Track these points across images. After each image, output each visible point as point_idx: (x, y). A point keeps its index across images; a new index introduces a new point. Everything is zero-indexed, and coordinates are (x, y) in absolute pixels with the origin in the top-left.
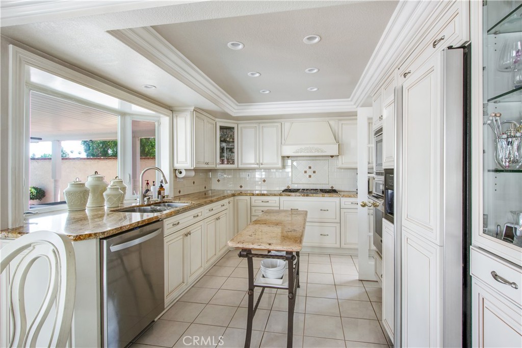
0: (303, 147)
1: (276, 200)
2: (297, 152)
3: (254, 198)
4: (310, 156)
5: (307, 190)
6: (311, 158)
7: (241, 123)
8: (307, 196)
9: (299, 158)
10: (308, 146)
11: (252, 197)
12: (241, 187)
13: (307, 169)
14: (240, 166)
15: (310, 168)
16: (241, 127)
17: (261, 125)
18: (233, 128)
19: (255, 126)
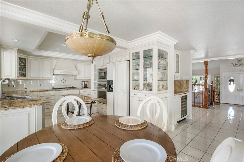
0: (64, 71)
1: (53, 93)
2: (61, 73)
3: (41, 93)
4: (63, 75)
5: (67, 88)
6: (64, 75)
7: (30, 57)
8: (67, 90)
9: (58, 75)
10: (66, 71)
11: (41, 92)
12: (26, 88)
13: (62, 80)
14: (29, 78)
15: (63, 79)
16: (30, 59)
17: (42, 60)
18: (25, 59)
19: (39, 59)
